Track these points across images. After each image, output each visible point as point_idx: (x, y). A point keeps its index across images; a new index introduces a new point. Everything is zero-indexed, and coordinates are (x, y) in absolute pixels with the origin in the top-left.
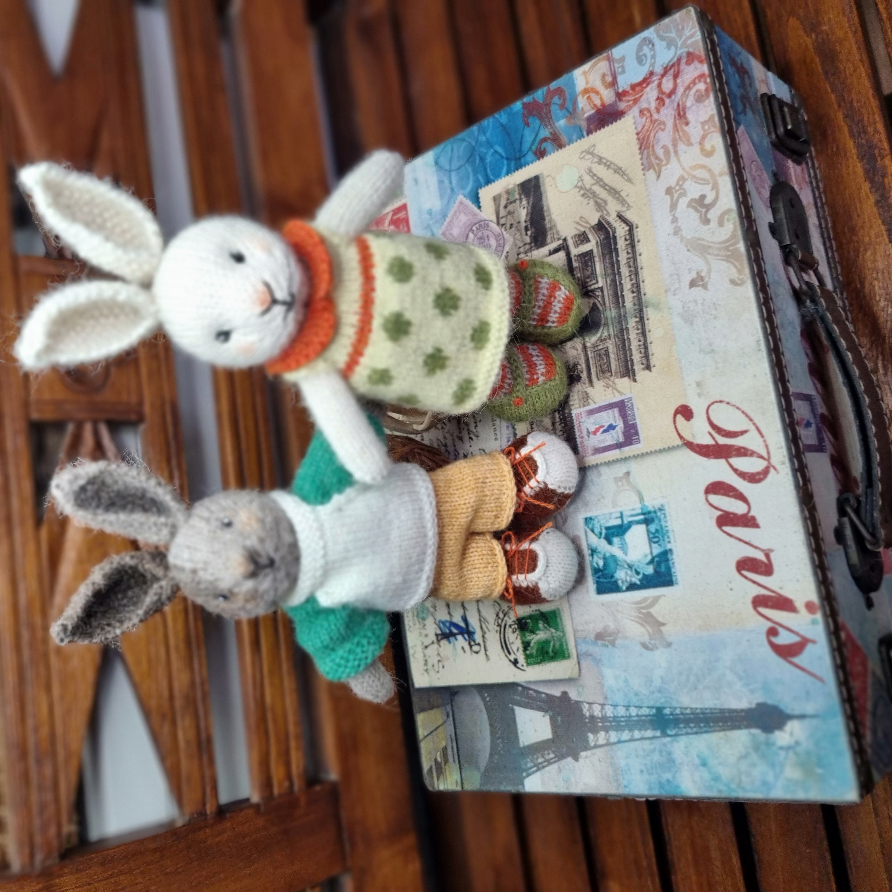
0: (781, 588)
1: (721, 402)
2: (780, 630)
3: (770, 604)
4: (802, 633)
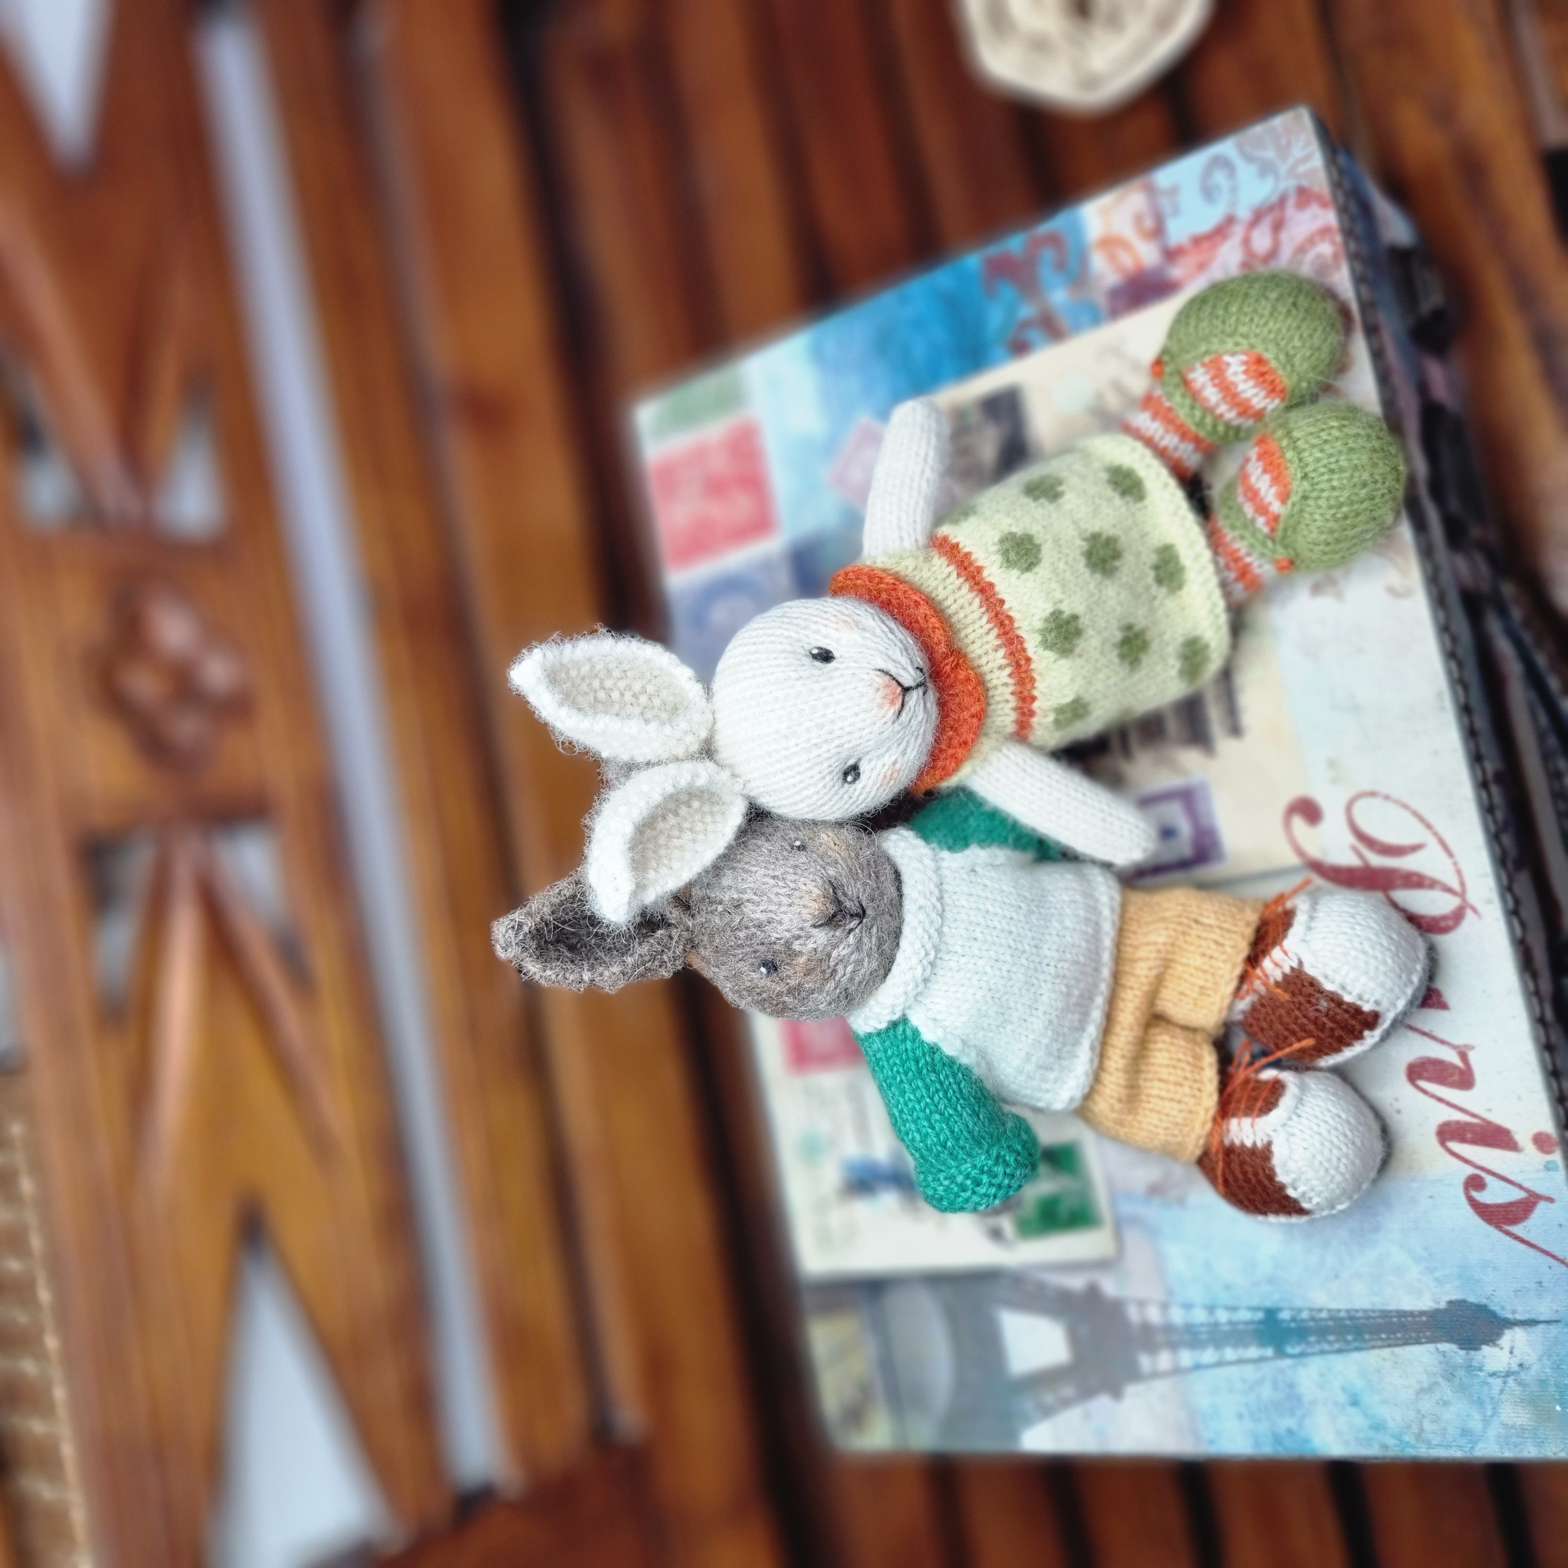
0: (1490, 1110)
1: (1373, 794)
2: (1488, 1179)
3: (1469, 1136)
4: (1526, 1184)
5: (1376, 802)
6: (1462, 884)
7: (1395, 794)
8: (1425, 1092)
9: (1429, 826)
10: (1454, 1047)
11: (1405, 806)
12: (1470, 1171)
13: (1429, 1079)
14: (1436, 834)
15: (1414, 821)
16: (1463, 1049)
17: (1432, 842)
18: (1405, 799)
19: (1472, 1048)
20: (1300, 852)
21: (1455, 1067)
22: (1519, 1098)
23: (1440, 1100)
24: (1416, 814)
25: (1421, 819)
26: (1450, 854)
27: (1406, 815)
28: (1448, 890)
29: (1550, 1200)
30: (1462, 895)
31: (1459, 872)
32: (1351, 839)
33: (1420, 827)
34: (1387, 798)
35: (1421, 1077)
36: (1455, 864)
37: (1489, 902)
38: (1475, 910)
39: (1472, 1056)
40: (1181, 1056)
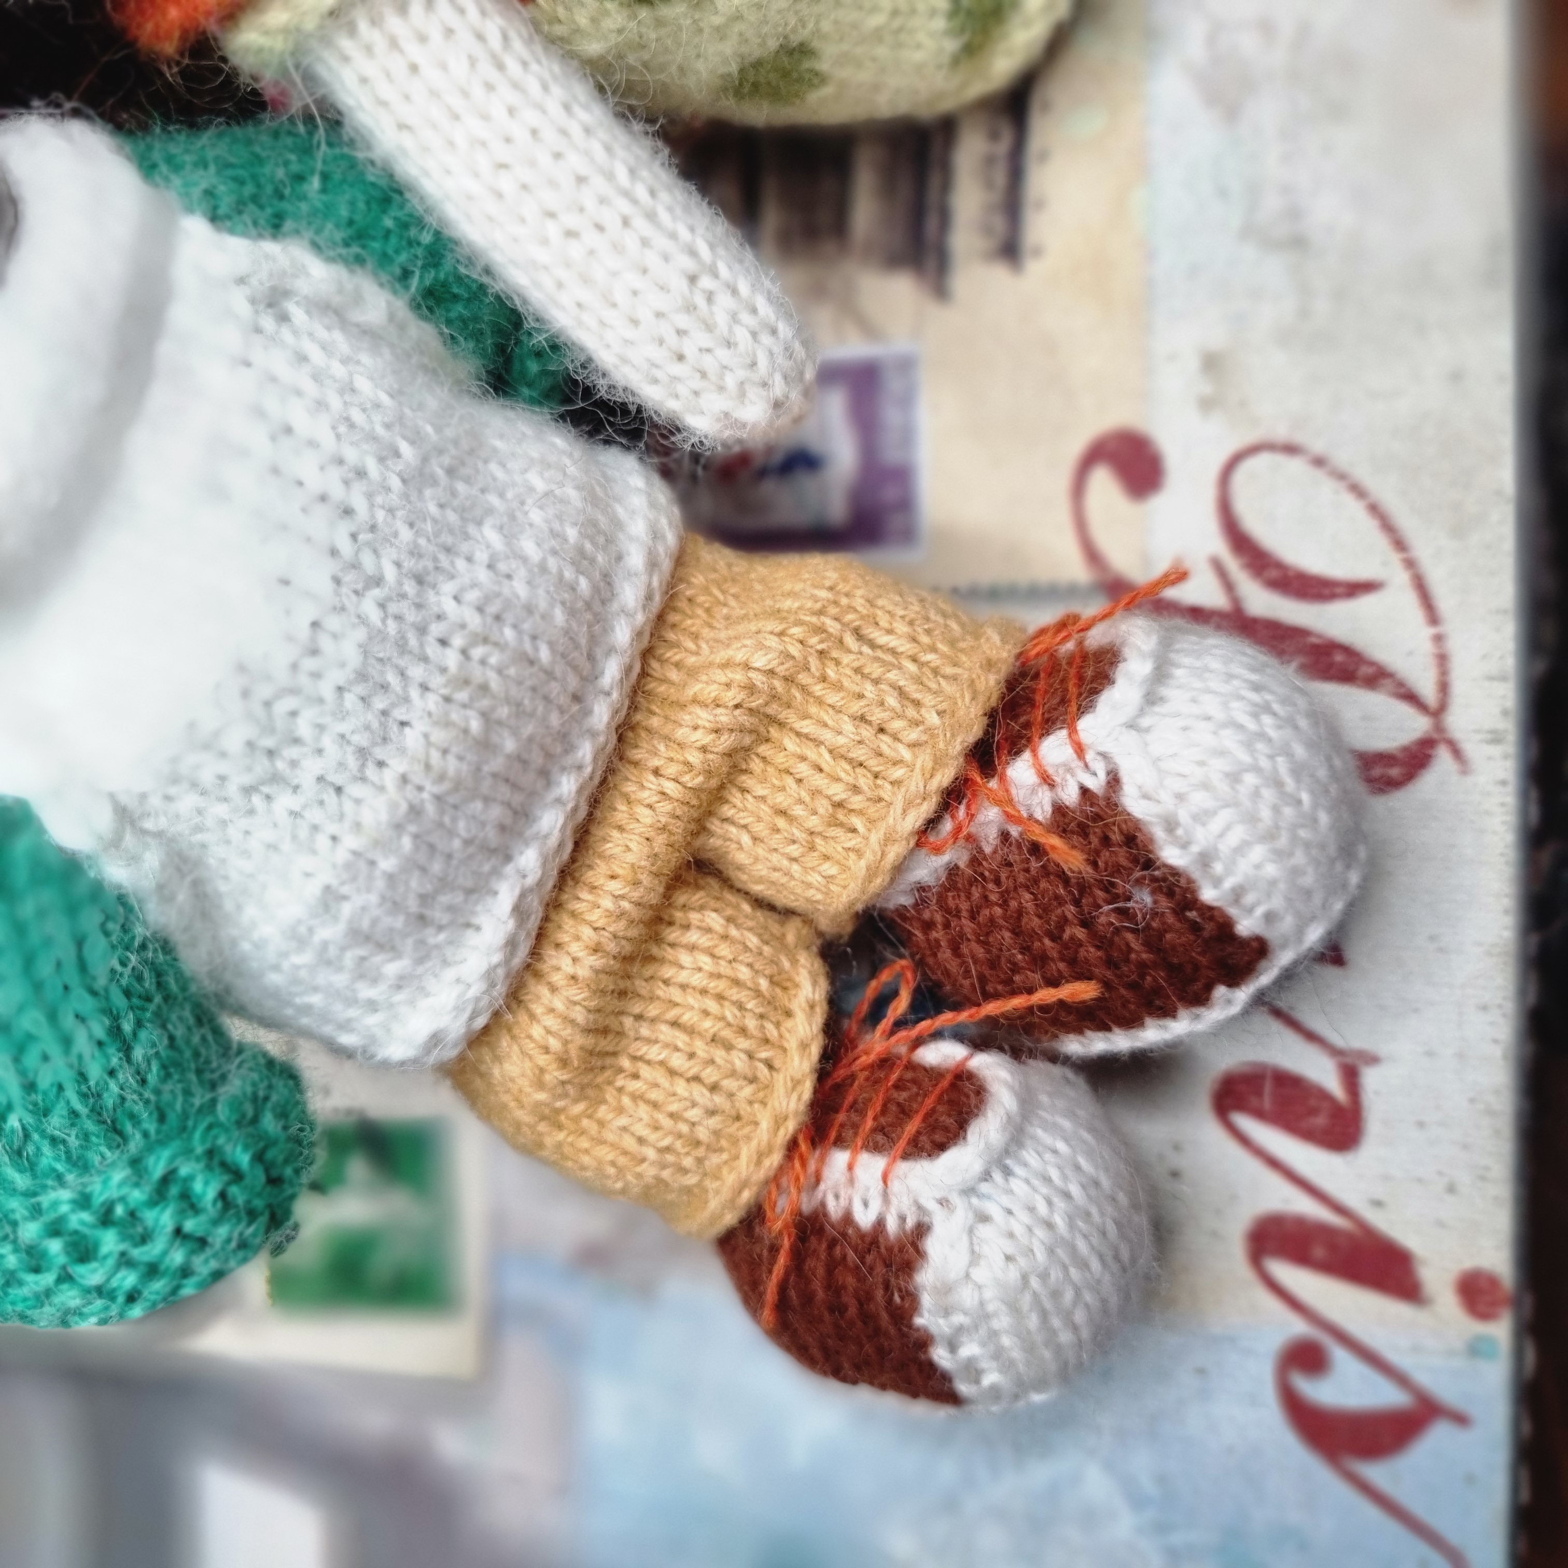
0: (1378, 1204)
1: (1291, 449)
2: (1340, 1356)
3: (1319, 1252)
4: (1424, 1379)
5: (1296, 466)
6: (1444, 687)
7: (1342, 458)
8: (1244, 1140)
9: (1400, 544)
10: (1334, 1052)
11: (1358, 490)
12: (1298, 1327)
13: (1260, 1114)
14: (1410, 564)
15: (1370, 525)
16: (1349, 1060)
17: (1400, 578)
18: (1363, 474)
19: (1373, 1060)
20: (1092, 555)
21: (1323, 1095)
22: (1451, 1189)
23: (1274, 1163)
24: (1375, 509)
25: (1388, 526)
26: (1432, 615)
27: (1355, 508)
28: (1411, 697)
29: (1460, 1419)
30: (1437, 713)
31: (1442, 660)
32: (1218, 545)
33: (1381, 542)
34: (1319, 462)
35: (1242, 1107)
36: (1438, 639)
37: (1495, 738)
38: (1457, 752)
39: (1371, 1079)
40: (744, 973)
